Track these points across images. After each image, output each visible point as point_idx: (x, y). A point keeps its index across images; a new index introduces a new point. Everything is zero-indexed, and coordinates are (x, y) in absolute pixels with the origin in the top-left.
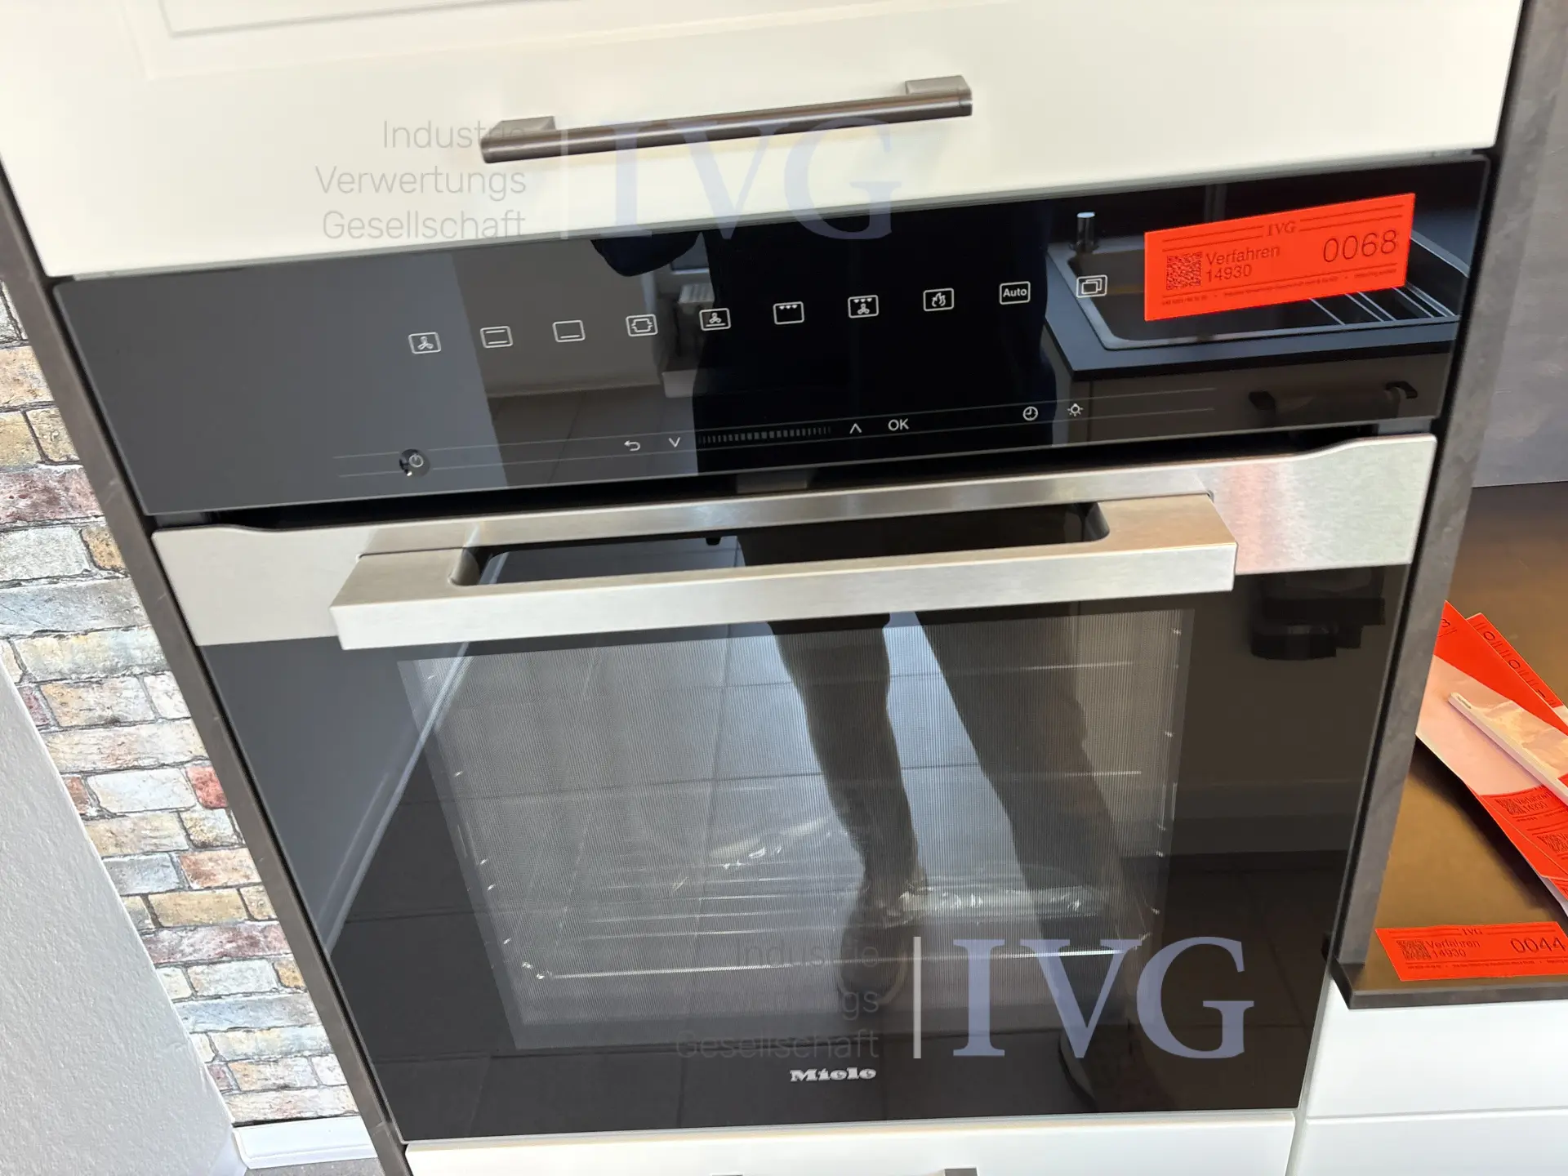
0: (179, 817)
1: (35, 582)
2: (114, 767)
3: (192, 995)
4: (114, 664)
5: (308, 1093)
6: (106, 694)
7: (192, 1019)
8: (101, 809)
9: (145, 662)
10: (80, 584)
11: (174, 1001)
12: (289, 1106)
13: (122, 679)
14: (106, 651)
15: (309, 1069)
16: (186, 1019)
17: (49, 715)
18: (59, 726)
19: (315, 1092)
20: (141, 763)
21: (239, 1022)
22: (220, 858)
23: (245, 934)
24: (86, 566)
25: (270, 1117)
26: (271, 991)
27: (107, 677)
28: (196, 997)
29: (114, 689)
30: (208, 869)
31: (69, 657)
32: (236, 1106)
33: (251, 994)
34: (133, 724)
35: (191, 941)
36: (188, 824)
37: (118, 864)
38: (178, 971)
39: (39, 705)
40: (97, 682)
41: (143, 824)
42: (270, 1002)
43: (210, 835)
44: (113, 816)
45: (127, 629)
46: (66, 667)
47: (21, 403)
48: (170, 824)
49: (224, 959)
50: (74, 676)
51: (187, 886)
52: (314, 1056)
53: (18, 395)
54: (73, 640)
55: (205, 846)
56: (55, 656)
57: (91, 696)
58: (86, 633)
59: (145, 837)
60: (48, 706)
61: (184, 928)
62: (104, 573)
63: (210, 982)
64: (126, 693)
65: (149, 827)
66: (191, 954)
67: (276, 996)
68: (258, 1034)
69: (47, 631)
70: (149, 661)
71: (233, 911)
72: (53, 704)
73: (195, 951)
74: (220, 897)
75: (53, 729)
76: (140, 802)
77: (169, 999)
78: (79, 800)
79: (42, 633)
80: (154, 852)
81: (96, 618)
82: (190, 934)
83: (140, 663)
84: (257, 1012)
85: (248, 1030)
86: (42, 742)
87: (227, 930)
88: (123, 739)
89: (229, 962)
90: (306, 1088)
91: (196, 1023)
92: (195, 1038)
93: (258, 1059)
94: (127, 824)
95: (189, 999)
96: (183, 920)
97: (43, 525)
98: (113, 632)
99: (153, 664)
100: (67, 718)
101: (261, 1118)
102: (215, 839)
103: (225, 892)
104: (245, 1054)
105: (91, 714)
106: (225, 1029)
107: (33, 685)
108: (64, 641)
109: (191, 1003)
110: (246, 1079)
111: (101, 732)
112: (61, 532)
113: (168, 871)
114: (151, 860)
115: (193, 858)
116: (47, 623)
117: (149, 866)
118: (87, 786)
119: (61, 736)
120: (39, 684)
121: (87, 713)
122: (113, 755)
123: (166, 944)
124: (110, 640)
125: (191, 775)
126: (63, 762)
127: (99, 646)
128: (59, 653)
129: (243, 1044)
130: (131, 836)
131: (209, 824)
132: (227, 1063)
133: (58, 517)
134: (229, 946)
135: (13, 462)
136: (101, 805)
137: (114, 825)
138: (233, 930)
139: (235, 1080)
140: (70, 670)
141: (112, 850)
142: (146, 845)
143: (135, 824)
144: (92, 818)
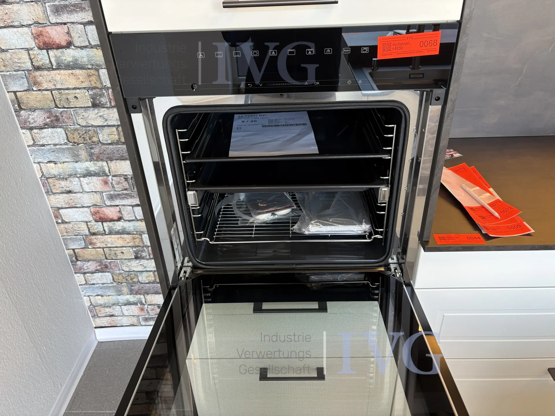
0: (87, 224)
1: (49, 145)
2: (68, 207)
3: (86, 283)
4: (71, 173)
5: (120, 318)
6: (68, 182)
7: (84, 292)
8: (63, 220)
9: (81, 173)
10: (63, 147)
11: (80, 285)
12: (113, 322)
13: (73, 178)
14: (69, 169)
15: (120, 310)
16: (83, 291)
17: (49, 189)
18: (52, 192)
19: (121, 317)
20: (77, 206)
21: (99, 293)
22: (98, 238)
23: (104, 264)
24: (66, 141)
25: (107, 325)
26: (110, 283)
27: (69, 177)
28: (87, 284)
29: (71, 181)
30: (95, 241)
31: (57, 170)
32: (96, 322)
33: (104, 284)
34: (76, 193)
35: (87, 265)
36: (90, 226)
37: (66, 239)
38: (82, 275)
39: (47, 185)
40: (66, 179)
41: (75, 226)
42: (110, 287)
43: (96, 230)
44: (66, 223)
45: (77, 162)
46: (56, 173)
47: (51, 88)
48: (84, 226)
49: (97, 272)
50: (58, 176)
51: (87, 247)
52: (122, 305)
53: (50, 86)
54: (59, 165)
55: (94, 234)
56: (53, 169)
57: (63, 183)
58: (64, 162)
59: (76, 230)
60: (49, 186)
61: (85, 261)
62: (71, 144)
63: (91, 279)
64: (74, 183)
65: (77, 227)
66: (86, 270)
67: (112, 285)
68: (105, 297)
69: (51, 161)
70: (83, 173)
71: (101, 256)
72: (51, 185)
73: (88, 269)
74: (98, 251)
75: (50, 193)
76: (75, 218)
77: (78, 284)
78: (56, 217)
79: (50, 162)
80: (78, 235)
81: (67, 158)
82: (87, 263)
83: (80, 173)
84: (105, 290)
85: (102, 296)
86: (46, 198)
87: (99, 262)
88: (72, 198)
89: (98, 273)
90: (119, 316)
91: (85, 293)
92: (85, 298)
93: (105, 306)
94: (70, 225)
95: (84, 285)
96: (85, 258)
97: (53, 127)
98: (72, 163)
99: (83, 174)
100: (55, 190)
101: (104, 326)
102: (98, 232)
103: (99, 249)
104: (101, 304)
105: (63, 189)
106: (95, 295)
107: (45, 179)
108: (56, 165)
109: (85, 286)
110: (100, 312)
111: (65, 195)
112: (59, 130)
113: (81, 241)
114: (77, 238)
115: (90, 238)
116: (52, 159)
117: (76, 240)
118: (59, 213)
119: (52, 196)
120: (47, 178)
121: (61, 188)
122: (68, 202)
123: (79, 266)
124: (71, 165)
125: (92, 210)
126: (52, 204)
127: (67, 167)
128: (54, 168)
129: (100, 300)
130: (71, 229)
131: (96, 227)
132: (94, 307)
133: (58, 125)
134: (99, 267)
135: (46, 107)
136: (63, 219)
137: (66, 226)
138: (100, 262)
139: (97, 313)
140: (57, 174)
141: (65, 234)
142: (76, 233)
143: (73, 226)
144: (60, 223)
